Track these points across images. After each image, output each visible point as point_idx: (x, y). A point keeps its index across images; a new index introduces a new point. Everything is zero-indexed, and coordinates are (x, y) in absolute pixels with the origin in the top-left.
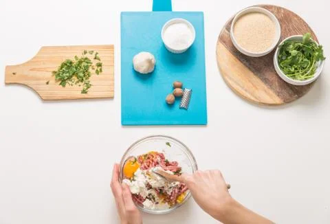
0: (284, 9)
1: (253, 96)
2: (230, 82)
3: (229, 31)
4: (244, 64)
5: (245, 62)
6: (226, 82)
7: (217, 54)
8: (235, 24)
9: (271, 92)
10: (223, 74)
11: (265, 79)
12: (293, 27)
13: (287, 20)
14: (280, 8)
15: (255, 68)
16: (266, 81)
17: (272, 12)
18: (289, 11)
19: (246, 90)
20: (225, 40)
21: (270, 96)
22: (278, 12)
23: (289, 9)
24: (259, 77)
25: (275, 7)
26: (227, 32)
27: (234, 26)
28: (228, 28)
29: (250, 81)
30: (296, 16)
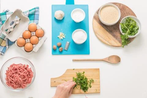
0: (122, 4)
1: (109, 43)
2: (99, 36)
3: (98, 14)
4: (105, 29)
5: (105, 28)
6: (96, 36)
7: (93, 24)
8: (100, 11)
9: (116, 41)
10: (95, 33)
11: (114, 35)
12: (126, 12)
13: (123, 9)
14: (121, 4)
15: (109, 30)
16: (114, 36)
17: (117, 6)
18: (125, 5)
19: (105, 40)
20: (97, 18)
21: (116, 42)
22: (120, 6)
23: (125, 4)
24: (111, 34)
25: (118, 3)
26: (97, 14)
27: (100, 12)
28: (97, 13)
29: (107, 36)
30: (128, 7)
